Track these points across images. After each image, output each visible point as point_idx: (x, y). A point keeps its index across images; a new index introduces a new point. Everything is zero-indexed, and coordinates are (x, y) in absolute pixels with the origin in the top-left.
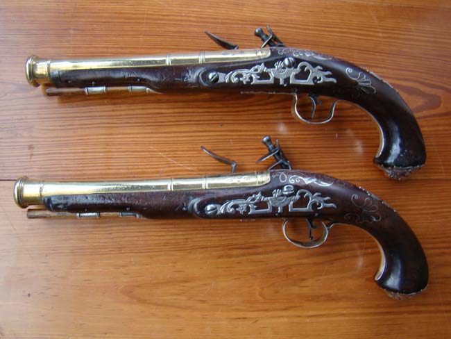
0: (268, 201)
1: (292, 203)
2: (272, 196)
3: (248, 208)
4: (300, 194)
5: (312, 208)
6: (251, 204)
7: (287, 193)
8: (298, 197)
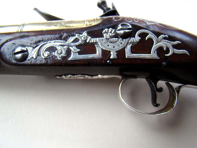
0: (96, 43)
1: (129, 47)
2: (102, 36)
3: (69, 52)
4: (140, 35)
5: (158, 54)
6: (72, 46)
7: (122, 32)
8: (137, 38)
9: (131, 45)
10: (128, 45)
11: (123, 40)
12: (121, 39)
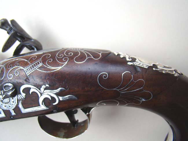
9: (21, 101)
10: (19, 102)
11: (13, 99)
12: (12, 98)
